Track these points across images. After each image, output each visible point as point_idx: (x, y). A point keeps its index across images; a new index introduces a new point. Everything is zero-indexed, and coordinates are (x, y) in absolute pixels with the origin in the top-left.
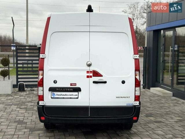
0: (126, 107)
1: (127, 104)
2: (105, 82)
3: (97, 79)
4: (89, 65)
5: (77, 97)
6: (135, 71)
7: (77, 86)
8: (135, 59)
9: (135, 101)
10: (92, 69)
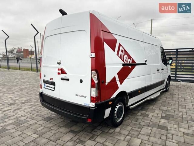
0: (84, 106)
1: (84, 104)
2: (68, 80)
3: (63, 76)
4: (59, 63)
5: (53, 89)
6: (91, 71)
7: (53, 81)
8: (91, 58)
9: (91, 102)
10: (60, 67)
